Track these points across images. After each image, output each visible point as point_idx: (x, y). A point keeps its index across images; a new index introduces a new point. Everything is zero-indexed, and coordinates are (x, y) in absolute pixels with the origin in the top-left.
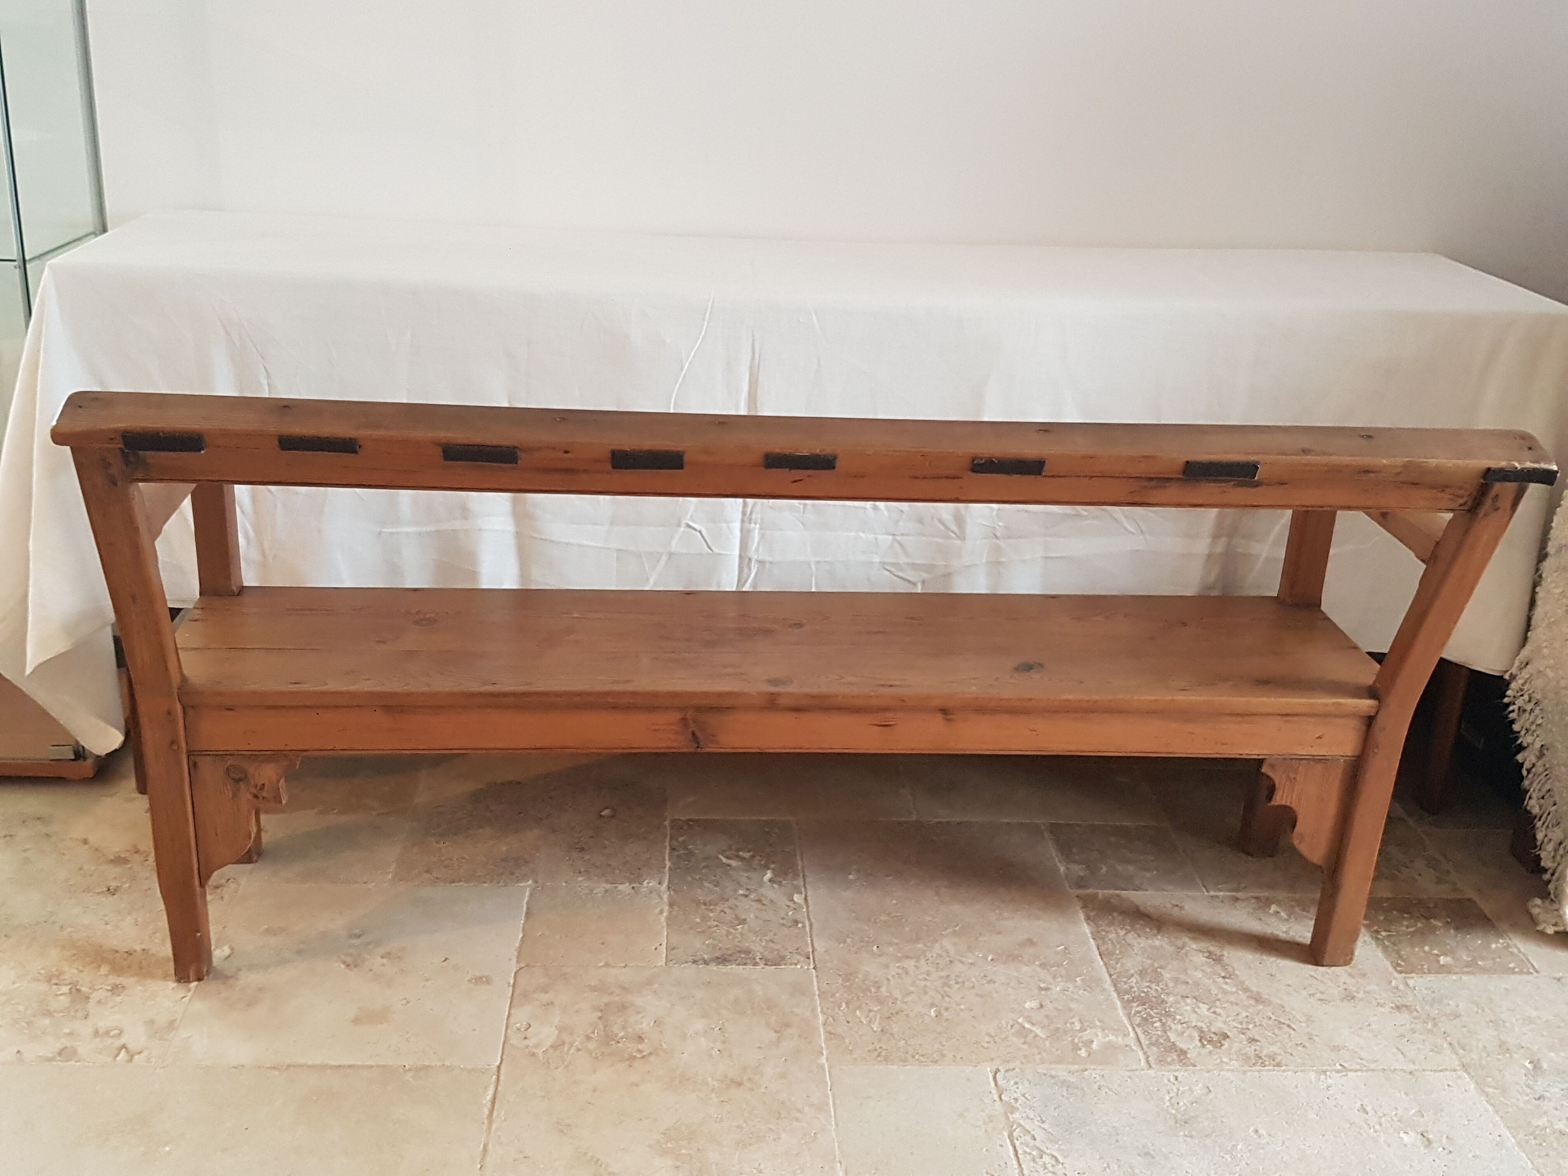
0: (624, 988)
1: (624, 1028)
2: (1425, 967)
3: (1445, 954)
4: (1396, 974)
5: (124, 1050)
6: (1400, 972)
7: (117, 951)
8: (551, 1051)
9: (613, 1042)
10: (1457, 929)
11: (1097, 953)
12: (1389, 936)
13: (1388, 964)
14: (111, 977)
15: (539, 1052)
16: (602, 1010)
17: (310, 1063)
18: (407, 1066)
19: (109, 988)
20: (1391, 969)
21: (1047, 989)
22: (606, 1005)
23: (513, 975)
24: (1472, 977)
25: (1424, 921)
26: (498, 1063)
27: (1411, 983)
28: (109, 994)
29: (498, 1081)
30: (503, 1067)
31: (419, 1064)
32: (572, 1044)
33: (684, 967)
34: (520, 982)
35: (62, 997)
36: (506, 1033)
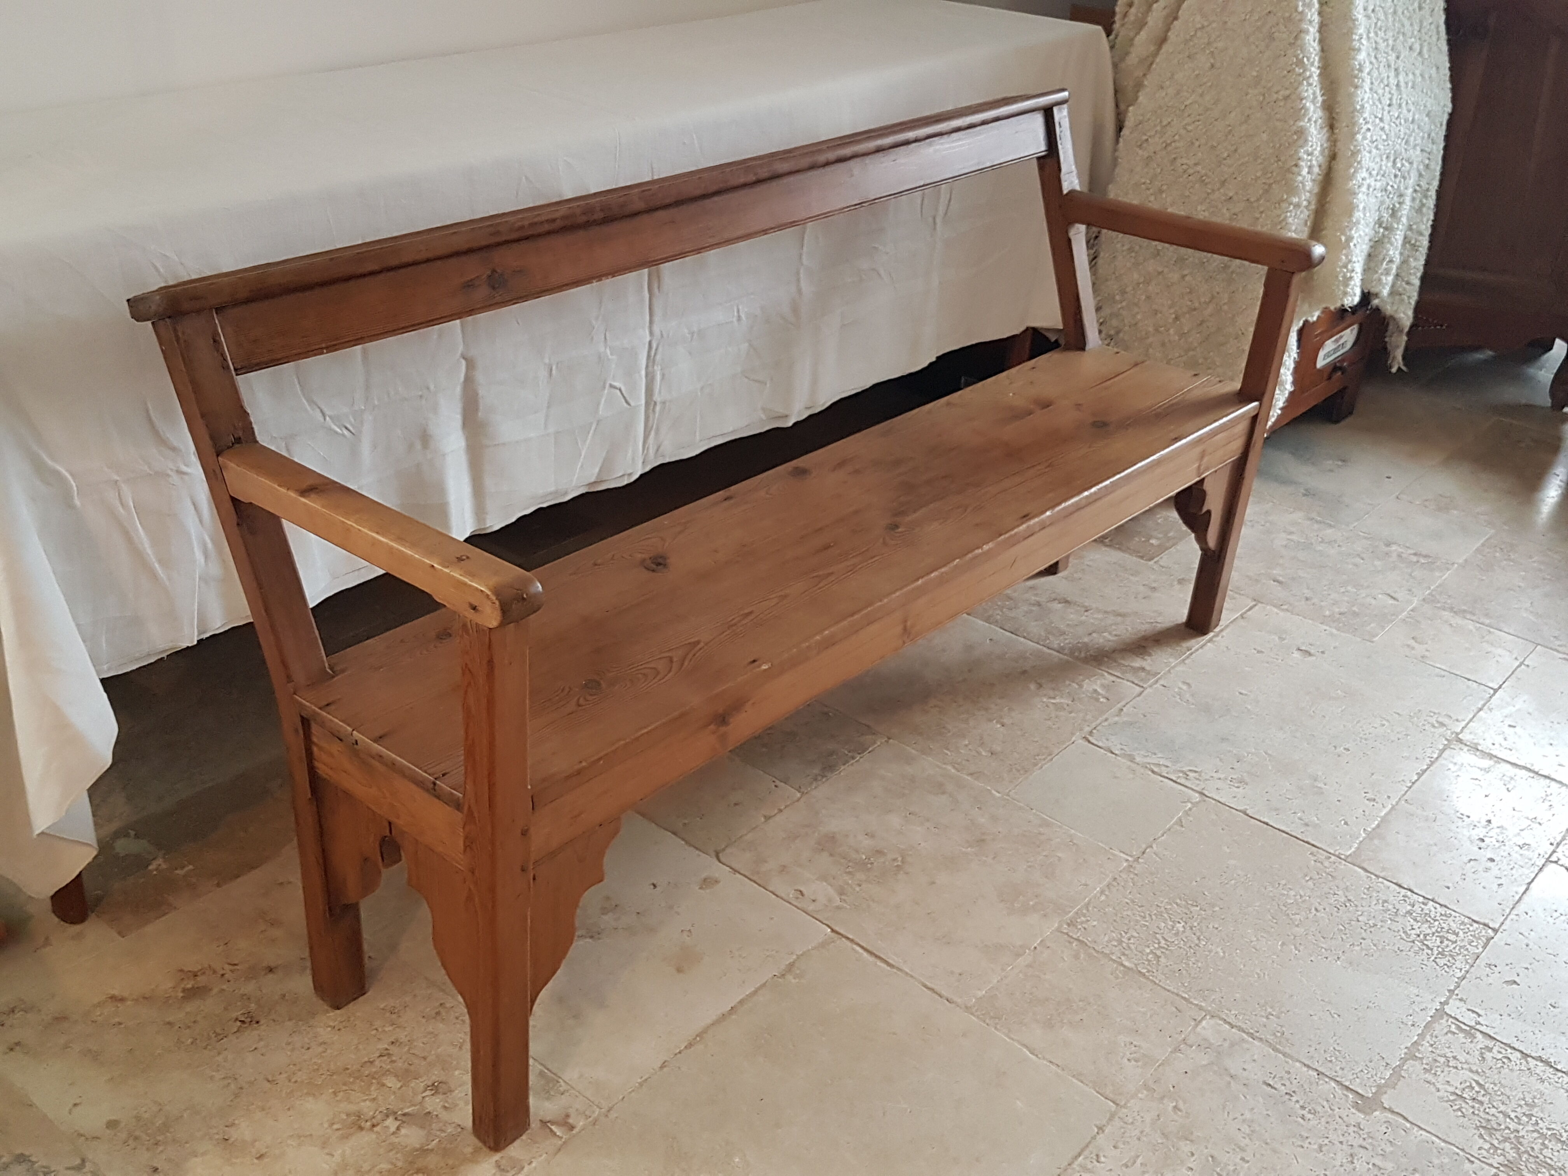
0: (808, 826)
1: (857, 852)
8: (843, 897)
9: (869, 865)
15: (839, 903)
16: (823, 850)
18: (777, 974)
22: (818, 844)
23: (720, 865)
26: (828, 929)
28: (441, 1096)
29: (852, 941)
30: (837, 928)
31: (783, 967)
32: (848, 884)
33: (816, 788)
34: (736, 866)
35: (403, 1131)
36: (796, 906)
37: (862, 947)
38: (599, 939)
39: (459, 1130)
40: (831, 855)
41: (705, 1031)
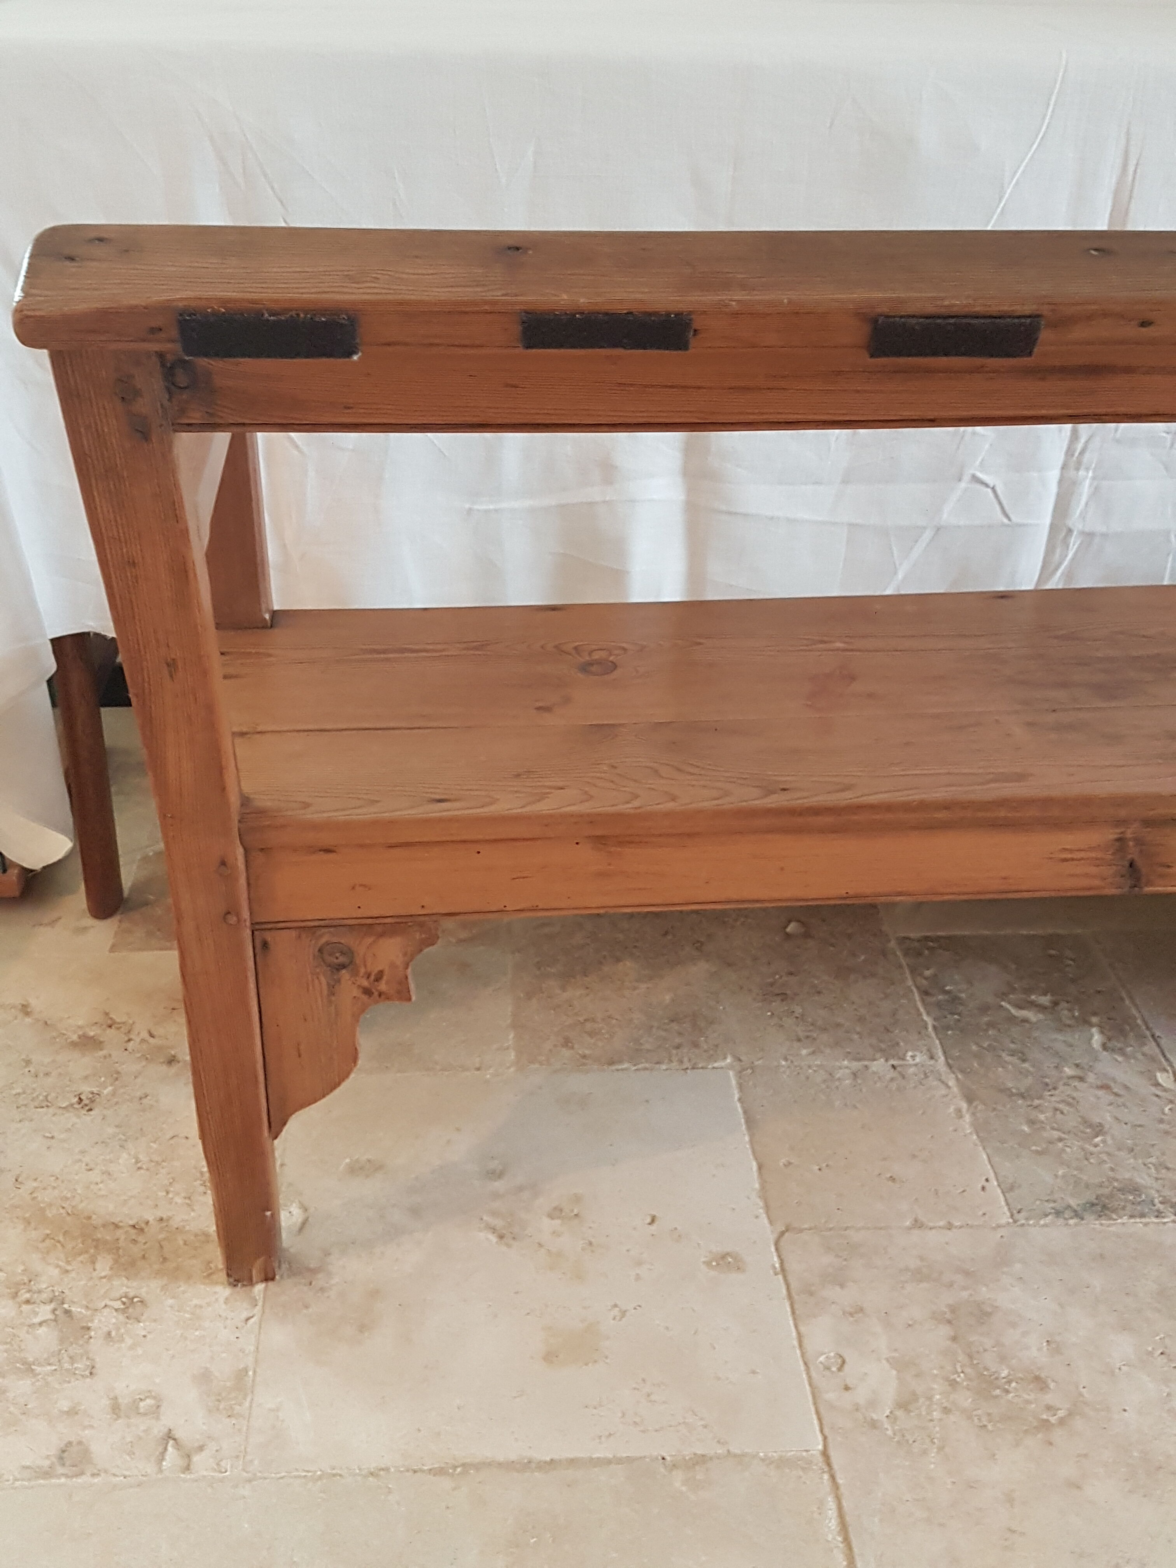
0: (967, 1273)
1: (1003, 1359)
5: (171, 1442)
7: (117, 1226)
8: (899, 1413)
9: (998, 1392)
14: (116, 1283)
15: (880, 1415)
16: (949, 1322)
17: (501, 1458)
18: (668, 1458)
19: (118, 1305)
22: (953, 1309)
23: (773, 1249)
26: (820, 1447)
28: (121, 1317)
29: (835, 1485)
30: (832, 1453)
31: (687, 1452)
32: (930, 1398)
33: (1045, 1225)
34: (793, 1266)
35: (42, 1331)
36: (810, 1377)
37: (840, 1508)
38: (509, 1246)
39: (87, 1373)
40: (954, 1339)
41: (479, 1466)
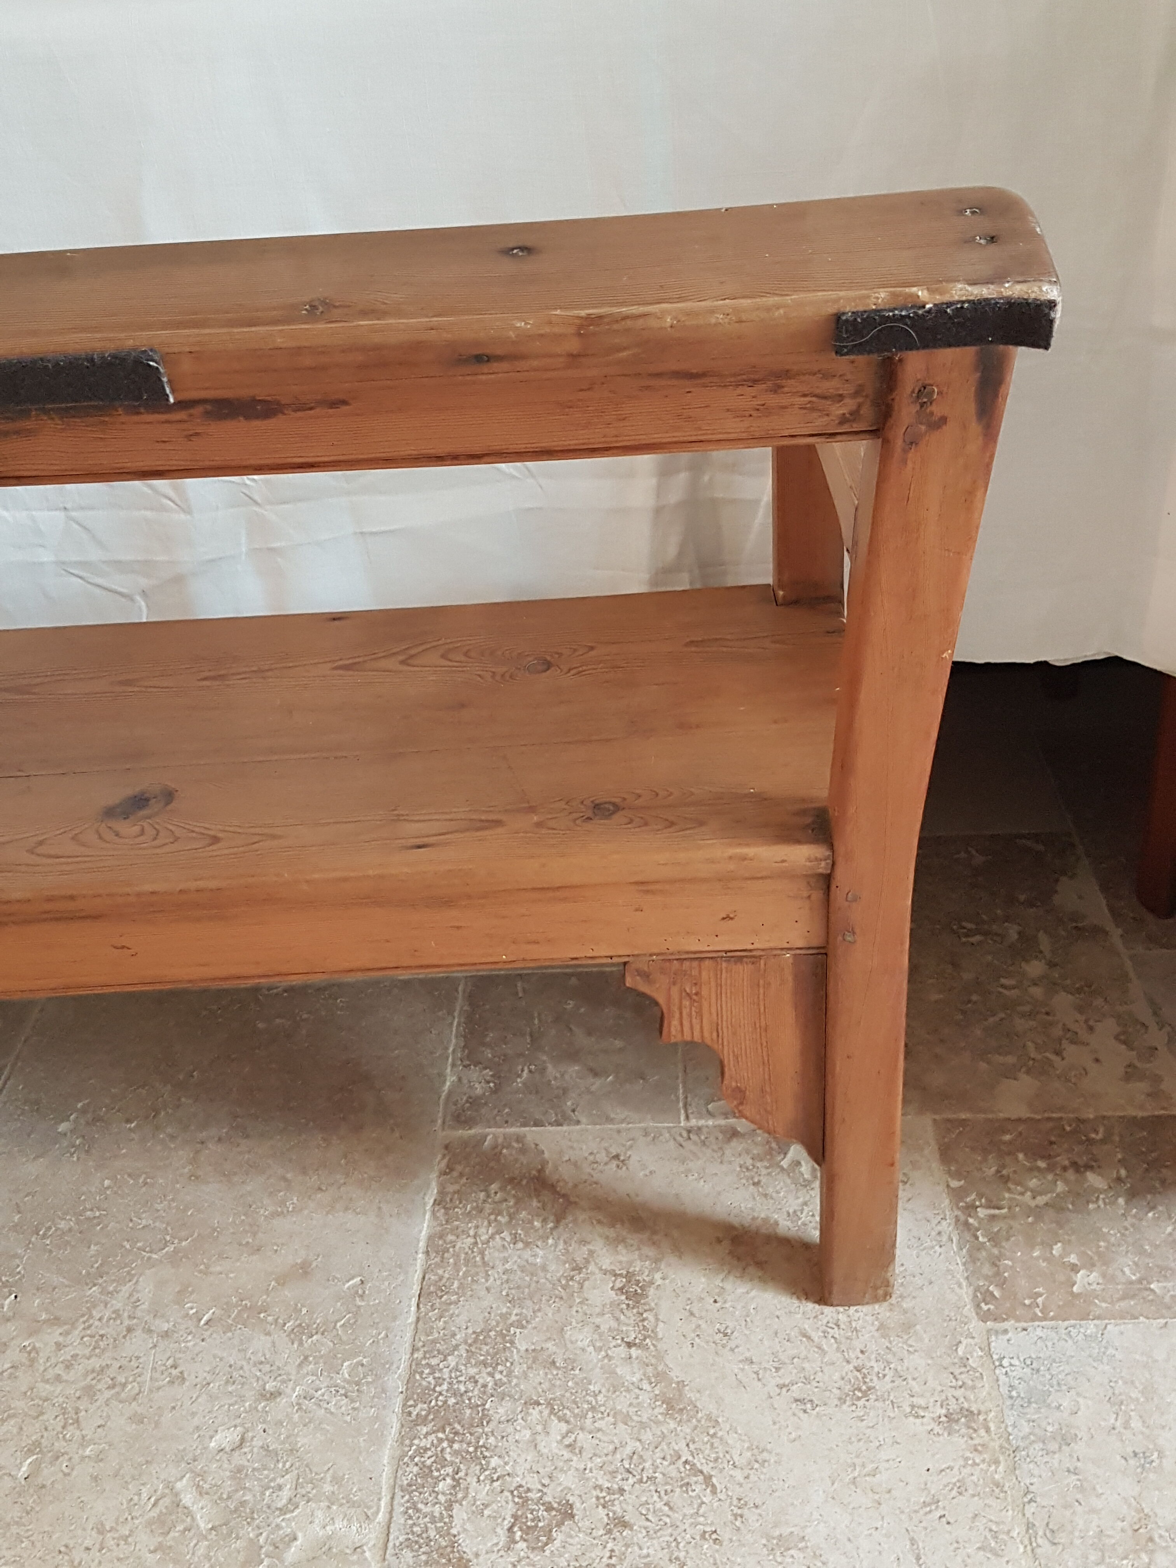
2: (1040, 1300)
3: (1090, 1265)
4: (975, 1325)
6: (984, 1317)
10: (1133, 1195)
11: (416, 1289)
12: (993, 1217)
13: (966, 1293)
20: (969, 1310)
21: (274, 1395)
24: (1128, 1326)
25: (1071, 1175)
27: (998, 1345)
